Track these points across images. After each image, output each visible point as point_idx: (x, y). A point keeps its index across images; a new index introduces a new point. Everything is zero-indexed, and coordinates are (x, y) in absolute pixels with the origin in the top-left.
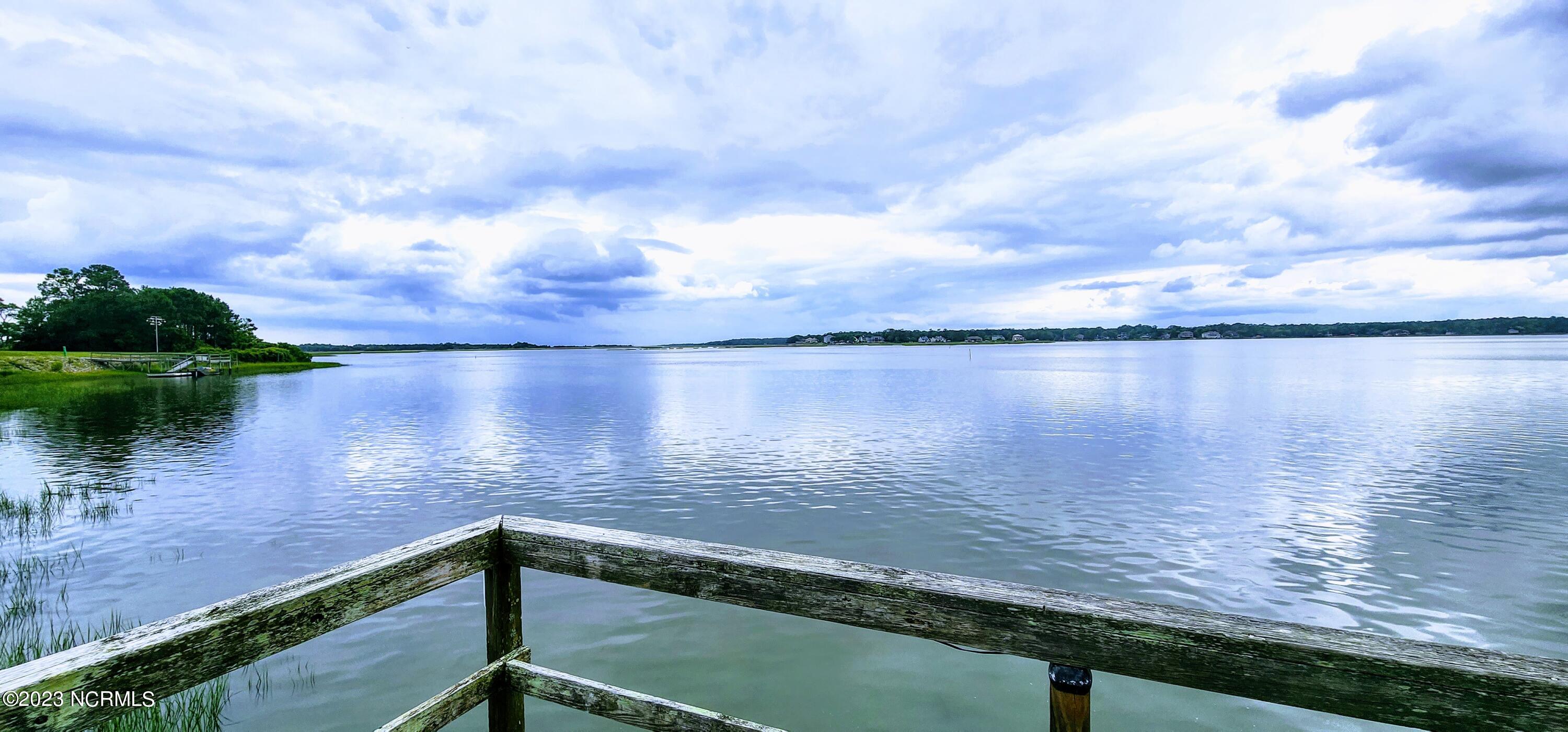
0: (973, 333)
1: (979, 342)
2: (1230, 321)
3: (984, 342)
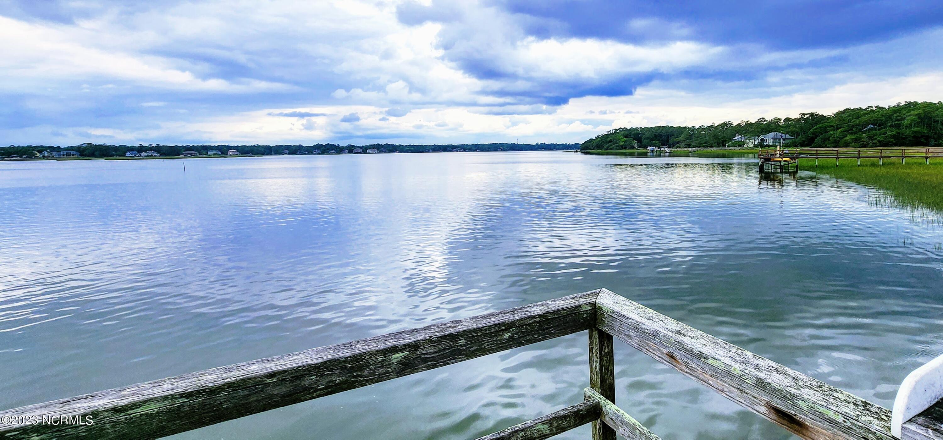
0: (188, 148)
1: (195, 156)
2: (383, 142)
3: (200, 156)
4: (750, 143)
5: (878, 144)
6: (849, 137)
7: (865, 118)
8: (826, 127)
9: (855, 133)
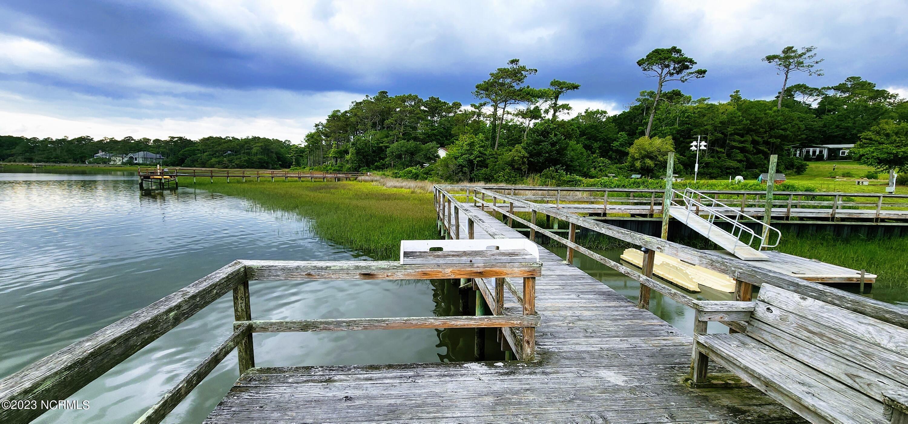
4: (117, 161)
5: (236, 166)
6: (214, 160)
7: (225, 145)
8: (194, 150)
9: (218, 157)
